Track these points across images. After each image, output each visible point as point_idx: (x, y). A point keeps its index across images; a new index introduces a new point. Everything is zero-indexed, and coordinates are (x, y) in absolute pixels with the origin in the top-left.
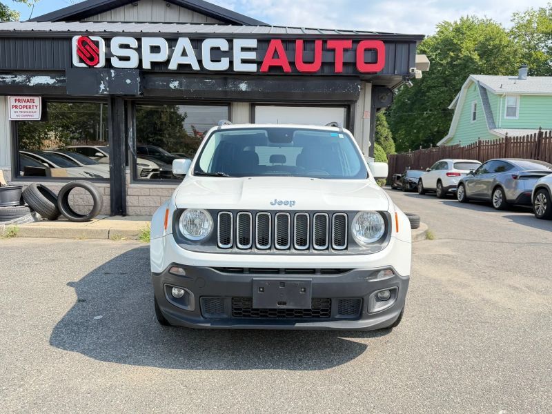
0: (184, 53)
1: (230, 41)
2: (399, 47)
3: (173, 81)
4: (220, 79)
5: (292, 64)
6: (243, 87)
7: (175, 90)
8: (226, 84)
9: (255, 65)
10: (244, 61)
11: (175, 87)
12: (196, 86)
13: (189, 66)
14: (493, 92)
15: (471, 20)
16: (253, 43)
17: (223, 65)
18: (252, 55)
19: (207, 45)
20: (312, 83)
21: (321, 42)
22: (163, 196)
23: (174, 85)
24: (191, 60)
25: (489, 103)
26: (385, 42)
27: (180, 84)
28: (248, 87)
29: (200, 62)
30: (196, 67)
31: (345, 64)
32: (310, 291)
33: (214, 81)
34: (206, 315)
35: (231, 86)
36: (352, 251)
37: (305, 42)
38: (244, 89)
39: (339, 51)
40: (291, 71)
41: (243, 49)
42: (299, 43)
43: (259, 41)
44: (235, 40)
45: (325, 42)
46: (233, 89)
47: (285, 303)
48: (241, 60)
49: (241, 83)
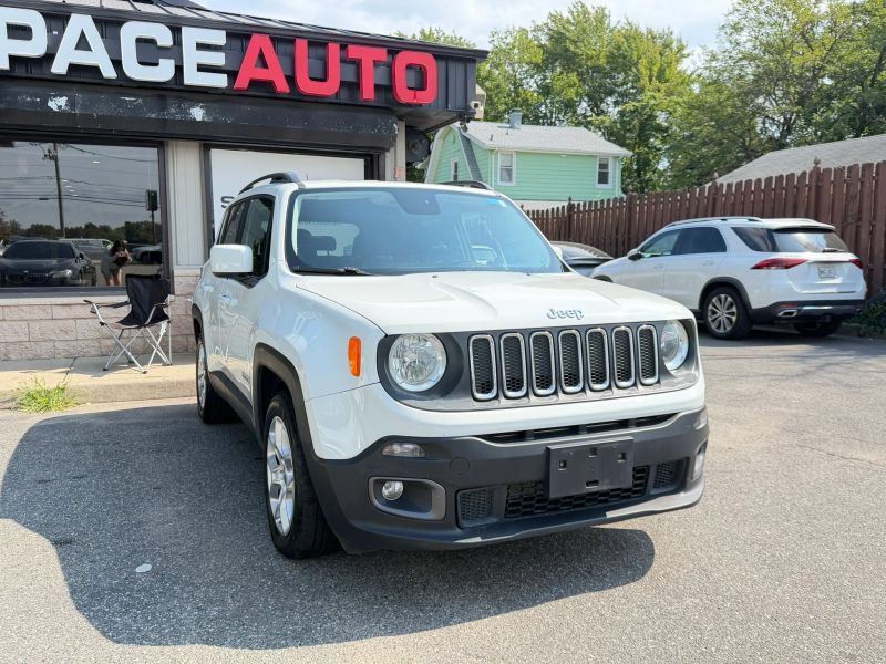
0: (83, 44)
1: (176, 30)
2: (452, 66)
3: (55, 96)
4: (153, 96)
5: (291, 80)
6: (198, 113)
7: (61, 114)
8: (164, 108)
9: (224, 78)
10: (202, 68)
11: (60, 107)
12: (103, 107)
13: (95, 70)
14: (481, 145)
15: (435, 36)
16: (219, 38)
17: (163, 72)
18: (218, 59)
19: (130, 33)
20: (320, 114)
21: (338, 46)
22: (33, 320)
23: (58, 103)
24: (98, 57)
25: (475, 161)
26: (436, 57)
27: (71, 103)
28: (208, 113)
29: (117, 64)
30: (109, 72)
31: (377, 87)
32: (630, 456)
33: (140, 101)
34: (466, 524)
35: (173, 111)
36: (666, 385)
37: (311, 44)
38: (199, 118)
39: (367, 66)
40: (288, 91)
41: (201, 47)
42: (301, 44)
43: (228, 35)
44: (185, 30)
45: (343, 47)
46: (178, 117)
47: (596, 482)
48: (198, 65)
49: (193, 106)
